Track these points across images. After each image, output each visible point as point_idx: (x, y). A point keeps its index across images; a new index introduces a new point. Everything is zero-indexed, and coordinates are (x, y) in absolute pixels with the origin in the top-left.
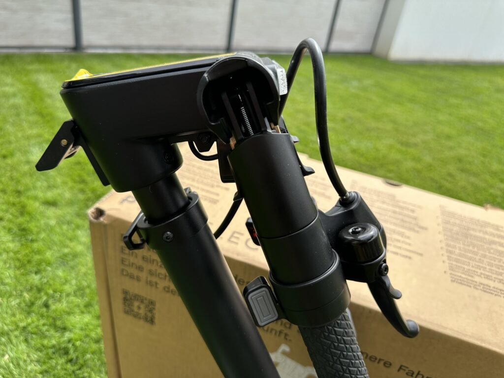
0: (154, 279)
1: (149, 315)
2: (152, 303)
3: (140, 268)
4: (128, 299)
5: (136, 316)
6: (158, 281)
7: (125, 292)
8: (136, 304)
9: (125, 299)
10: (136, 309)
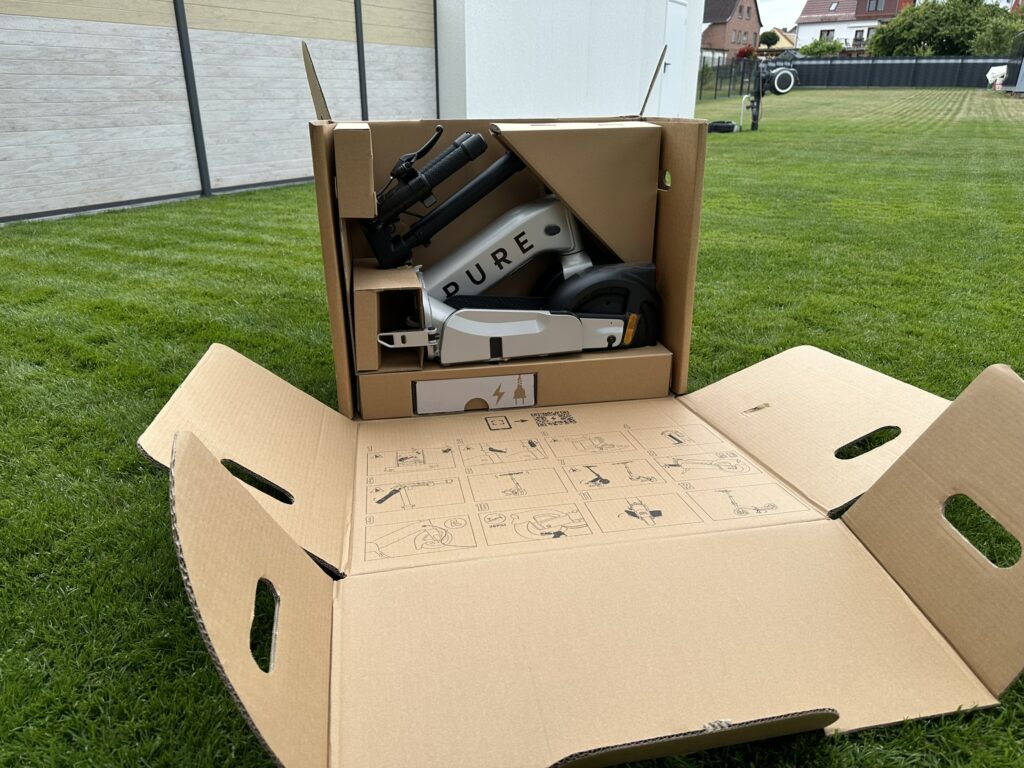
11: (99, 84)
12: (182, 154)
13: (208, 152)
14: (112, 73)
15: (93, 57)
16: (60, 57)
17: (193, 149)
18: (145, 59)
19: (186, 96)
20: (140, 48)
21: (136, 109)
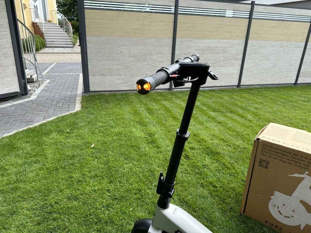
0: (271, 155)
1: (267, 166)
2: (268, 162)
3: (267, 153)
4: (261, 161)
5: (262, 166)
6: (272, 156)
7: (261, 159)
8: (263, 163)
9: (260, 161)
10: (263, 164)
11: (220, 56)
12: (235, 75)
13: (243, 75)
14: (224, 53)
15: (220, 49)
16: (212, 49)
17: (239, 73)
18: (234, 49)
19: (242, 59)
20: (233, 46)
21: (227, 62)
